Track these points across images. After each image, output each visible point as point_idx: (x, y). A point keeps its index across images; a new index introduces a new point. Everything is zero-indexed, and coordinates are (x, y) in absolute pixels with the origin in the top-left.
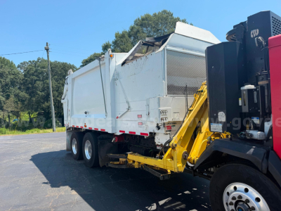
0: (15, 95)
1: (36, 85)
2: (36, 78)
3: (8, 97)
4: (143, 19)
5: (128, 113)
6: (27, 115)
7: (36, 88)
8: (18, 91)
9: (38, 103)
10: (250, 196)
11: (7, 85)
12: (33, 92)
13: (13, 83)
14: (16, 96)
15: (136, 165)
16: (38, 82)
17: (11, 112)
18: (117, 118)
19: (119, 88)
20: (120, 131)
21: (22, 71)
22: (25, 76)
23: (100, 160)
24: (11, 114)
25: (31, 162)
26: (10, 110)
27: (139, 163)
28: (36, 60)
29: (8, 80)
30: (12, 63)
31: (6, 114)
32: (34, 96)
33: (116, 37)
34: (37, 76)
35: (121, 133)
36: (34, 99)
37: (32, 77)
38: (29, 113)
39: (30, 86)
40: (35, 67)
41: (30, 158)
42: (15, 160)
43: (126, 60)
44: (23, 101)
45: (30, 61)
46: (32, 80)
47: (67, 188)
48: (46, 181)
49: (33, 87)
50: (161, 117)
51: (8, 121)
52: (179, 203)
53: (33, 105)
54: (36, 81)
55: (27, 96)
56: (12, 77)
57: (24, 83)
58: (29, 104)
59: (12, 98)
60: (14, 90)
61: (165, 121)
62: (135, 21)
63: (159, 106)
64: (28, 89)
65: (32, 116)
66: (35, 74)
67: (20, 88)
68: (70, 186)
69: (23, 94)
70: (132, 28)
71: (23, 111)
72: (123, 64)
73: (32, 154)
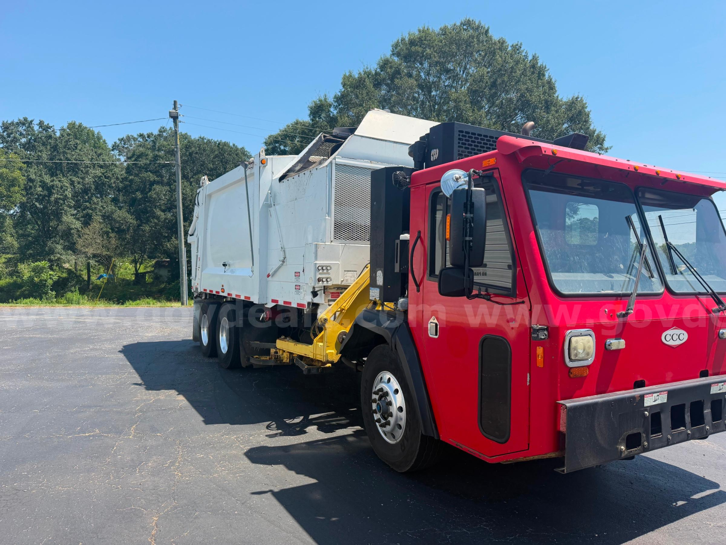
0: (103, 216)
1: (153, 194)
2: (153, 177)
3: (87, 221)
4: (412, 43)
5: (283, 267)
6: (131, 267)
7: (152, 202)
8: (111, 207)
9: (157, 237)
10: (390, 388)
11: (86, 191)
12: (145, 211)
13: (100, 187)
14: (107, 217)
15: (286, 359)
16: (157, 188)
17: (94, 256)
18: (268, 276)
19: (273, 222)
20: (273, 301)
21: (123, 159)
22: (129, 170)
23: (242, 354)
24: (92, 262)
25: (121, 356)
26: (90, 251)
27: (291, 354)
28: (156, 132)
29: (89, 180)
30: (99, 138)
31: (82, 260)
32: (148, 221)
33: (344, 85)
34: (155, 172)
35: (274, 304)
36: (147, 228)
37: (144, 175)
38: (135, 262)
39: (139, 195)
40: (153, 148)
41: (120, 348)
42: (91, 350)
43: (289, 171)
44: (120, 232)
45: (141, 135)
46: (143, 182)
47: (173, 393)
48: (140, 381)
49: (146, 199)
50: (319, 276)
51: (86, 278)
52: (344, 418)
53: (144, 243)
54: (152, 183)
55: (131, 219)
56: (99, 172)
57: (125, 187)
58: (135, 240)
59: (97, 223)
60: (102, 205)
61: (325, 284)
62: (396, 46)
63: (316, 259)
64: (133, 202)
65: (142, 270)
66: (152, 167)
67: (115, 201)
68: (178, 391)
69: (123, 215)
70: (385, 64)
71: (121, 255)
72: (281, 179)
73: (125, 343)
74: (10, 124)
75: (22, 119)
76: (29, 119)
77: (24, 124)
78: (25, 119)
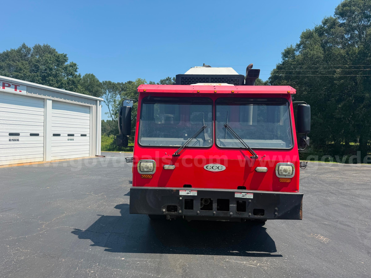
74: (163, 80)
75: (167, 78)
76: (170, 77)
77: (168, 80)
78: (168, 77)
